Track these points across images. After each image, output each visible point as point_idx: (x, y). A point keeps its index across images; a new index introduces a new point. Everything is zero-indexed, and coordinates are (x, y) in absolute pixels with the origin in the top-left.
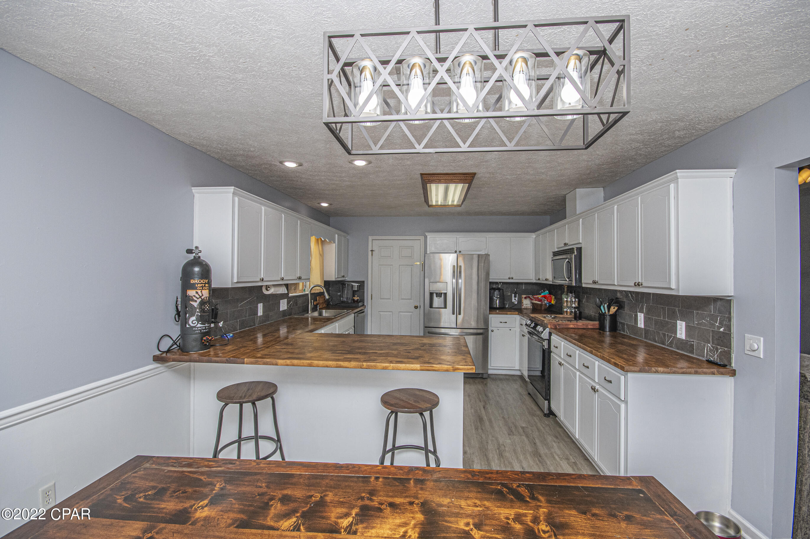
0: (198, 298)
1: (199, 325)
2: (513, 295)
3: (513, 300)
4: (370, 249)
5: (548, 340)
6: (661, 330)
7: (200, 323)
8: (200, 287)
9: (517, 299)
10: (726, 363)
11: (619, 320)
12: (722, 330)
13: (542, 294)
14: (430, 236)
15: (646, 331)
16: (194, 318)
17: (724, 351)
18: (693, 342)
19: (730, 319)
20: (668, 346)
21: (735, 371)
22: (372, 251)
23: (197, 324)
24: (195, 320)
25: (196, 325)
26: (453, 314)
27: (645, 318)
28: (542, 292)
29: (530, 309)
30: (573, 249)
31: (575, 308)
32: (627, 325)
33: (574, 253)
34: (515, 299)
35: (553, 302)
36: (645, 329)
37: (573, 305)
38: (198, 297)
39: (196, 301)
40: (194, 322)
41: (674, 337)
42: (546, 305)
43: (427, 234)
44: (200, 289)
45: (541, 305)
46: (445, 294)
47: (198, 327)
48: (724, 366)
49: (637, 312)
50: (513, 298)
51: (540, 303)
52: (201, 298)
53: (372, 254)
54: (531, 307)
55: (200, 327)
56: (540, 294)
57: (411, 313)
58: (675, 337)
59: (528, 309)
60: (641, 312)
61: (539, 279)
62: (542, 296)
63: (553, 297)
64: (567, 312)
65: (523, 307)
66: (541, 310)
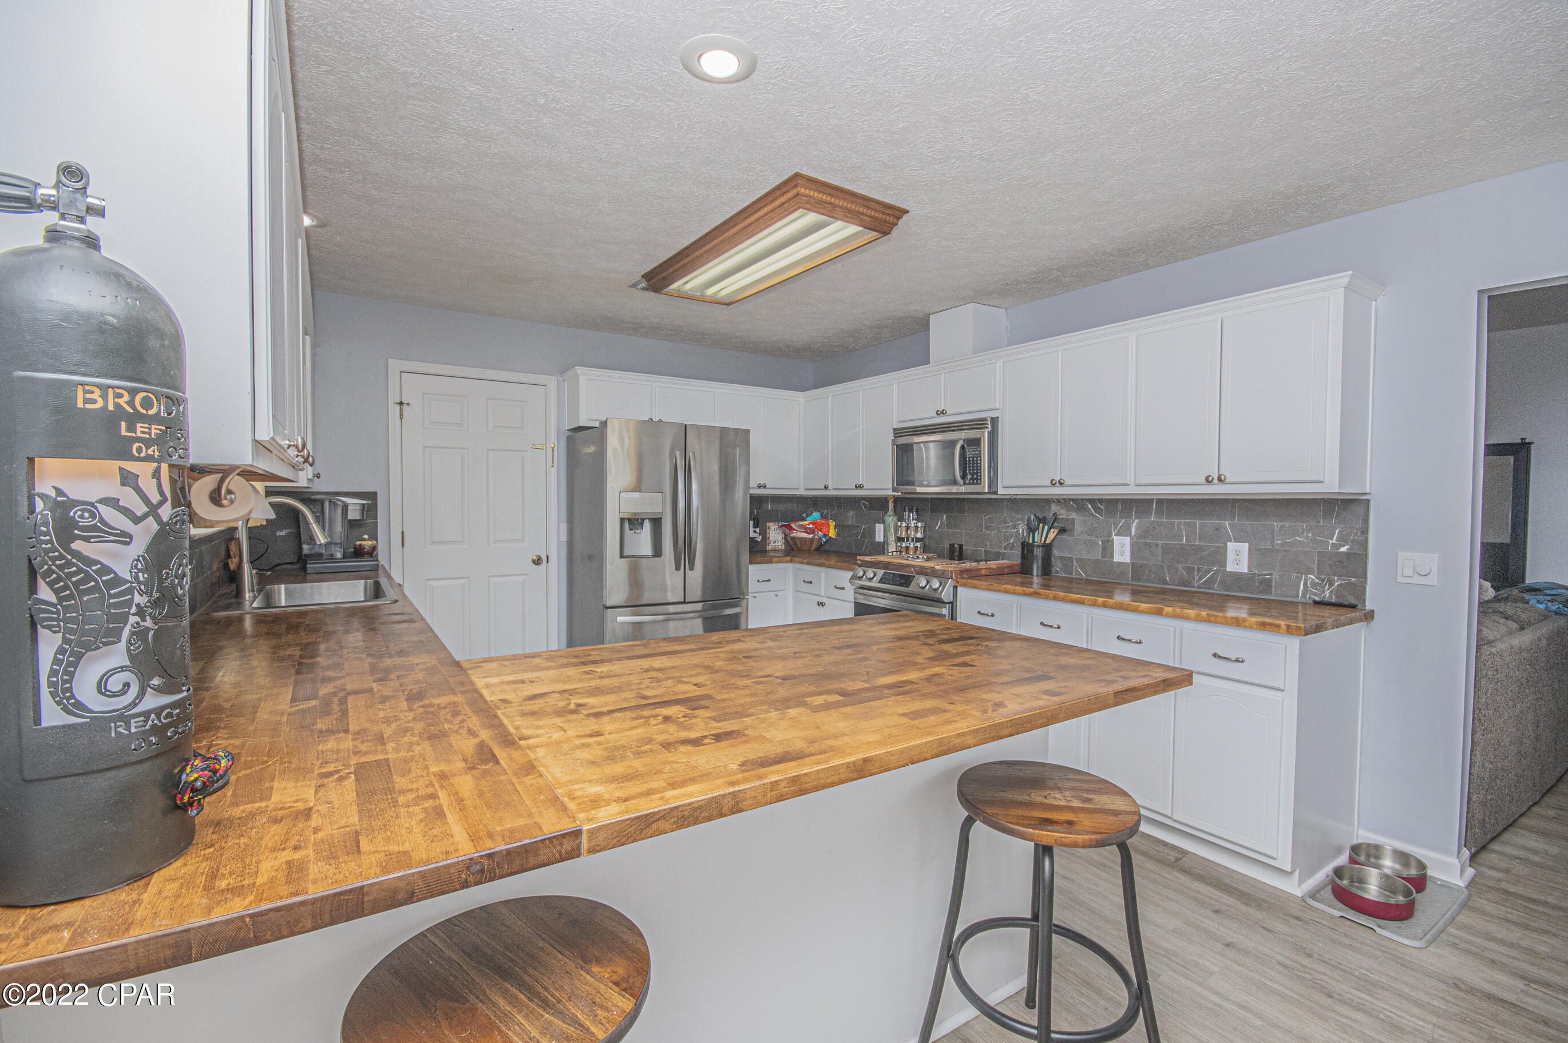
0: (137, 520)
1: (152, 701)
2: (752, 522)
3: (752, 534)
4: (393, 397)
5: (951, 603)
6: (1178, 562)
7: (156, 681)
8: (148, 443)
9: (758, 530)
10: (1352, 600)
11: (1056, 552)
12: (1344, 549)
13: (809, 519)
14: (585, 375)
15: (1137, 569)
16: (117, 656)
17: (1350, 584)
18: (1271, 574)
19: (1365, 532)
20: (1199, 587)
21: (1373, 611)
22: (401, 403)
23: (142, 694)
24: (123, 669)
25: (134, 704)
26: (678, 568)
27: (1133, 544)
28: (808, 515)
29: (781, 550)
30: (985, 419)
31: (918, 540)
32: (1079, 560)
33: (987, 428)
34: (755, 532)
35: (832, 534)
36: (1133, 564)
37: (919, 535)
38: (141, 509)
39: (125, 538)
40: (115, 684)
41: (1217, 572)
42: (820, 539)
43: (576, 369)
44: (149, 458)
45: (812, 540)
46: (657, 521)
47: (146, 714)
48: (1353, 607)
49: (1110, 535)
50: (752, 529)
51: (811, 536)
52: (158, 519)
53: (401, 414)
54: (784, 547)
55: (158, 711)
56: (804, 519)
57: (523, 577)
58: (1225, 571)
59: (778, 550)
60: (1125, 531)
61: (826, 488)
62: (810, 523)
63: (832, 524)
64: (907, 548)
65: (769, 548)
66: (809, 550)
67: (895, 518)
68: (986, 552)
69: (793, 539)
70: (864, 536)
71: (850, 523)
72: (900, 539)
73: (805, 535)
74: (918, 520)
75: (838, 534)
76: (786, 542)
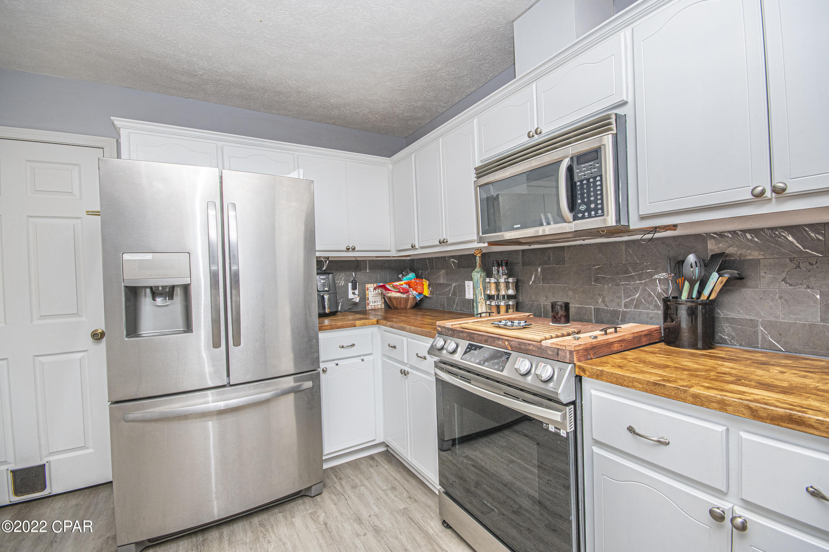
2: (350, 285)
3: (351, 296)
5: (574, 403)
9: (357, 292)
11: (722, 313)
13: (405, 279)
26: (216, 345)
28: (403, 276)
29: (381, 310)
30: (606, 119)
31: (510, 297)
33: (611, 129)
34: (354, 293)
35: (426, 292)
37: (511, 292)
42: (415, 298)
43: (118, 122)
45: (407, 299)
46: (186, 288)
50: (350, 291)
51: (405, 296)
54: (383, 307)
56: (400, 280)
57: (82, 354)
59: (378, 309)
61: (413, 247)
62: (405, 283)
63: (426, 283)
64: (498, 307)
65: (369, 307)
66: (406, 309)
67: (484, 274)
68: (597, 310)
69: (390, 298)
70: (454, 293)
71: (442, 282)
72: (490, 297)
73: (398, 295)
74: (509, 275)
75: (432, 293)
76: (385, 302)
